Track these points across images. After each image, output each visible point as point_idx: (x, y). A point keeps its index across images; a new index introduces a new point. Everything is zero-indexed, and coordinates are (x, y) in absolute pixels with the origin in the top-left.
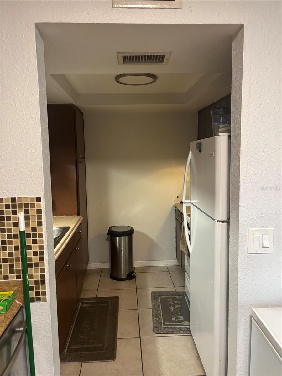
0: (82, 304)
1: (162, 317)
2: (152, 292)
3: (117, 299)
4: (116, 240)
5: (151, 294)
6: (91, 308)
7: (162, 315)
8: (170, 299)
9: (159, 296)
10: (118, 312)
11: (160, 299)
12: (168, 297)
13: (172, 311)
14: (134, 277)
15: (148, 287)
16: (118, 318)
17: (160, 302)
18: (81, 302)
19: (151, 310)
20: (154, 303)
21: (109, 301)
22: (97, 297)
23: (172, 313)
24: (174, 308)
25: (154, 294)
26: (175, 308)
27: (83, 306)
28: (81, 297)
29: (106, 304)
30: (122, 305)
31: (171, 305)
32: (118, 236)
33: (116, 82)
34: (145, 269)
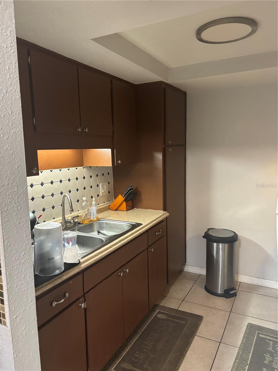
0: (159, 313)
1: (248, 366)
2: (248, 323)
3: (199, 318)
4: (213, 246)
5: (247, 326)
6: (165, 322)
7: (248, 363)
8: (272, 343)
9: (257, 332)
10: (193, 338)
11: (256, 337)
12: (268, 338)
13: (266, 362)
14: (235, 295)
15: (247, 315)
16: (189, 347)
17: (254, 342)
18: (158, 310)
19: (237, 350)
20: (244, 341)
21: (189, 319)
22: (178, 309)
23: (266, 366)
24: (271, 359)
25: (251, 327)
26: (273, 359)
27: (159, 316)
28: (161, 304)
29: (184, 323)
30: (202, 329)
31: (269, 352)
32: (215, 243)
33: (197, 39)
34: (252, 288)
